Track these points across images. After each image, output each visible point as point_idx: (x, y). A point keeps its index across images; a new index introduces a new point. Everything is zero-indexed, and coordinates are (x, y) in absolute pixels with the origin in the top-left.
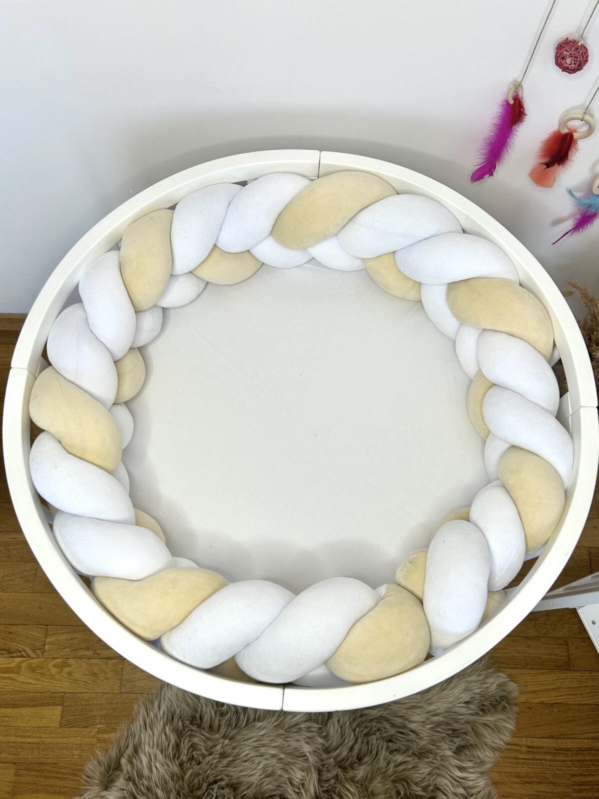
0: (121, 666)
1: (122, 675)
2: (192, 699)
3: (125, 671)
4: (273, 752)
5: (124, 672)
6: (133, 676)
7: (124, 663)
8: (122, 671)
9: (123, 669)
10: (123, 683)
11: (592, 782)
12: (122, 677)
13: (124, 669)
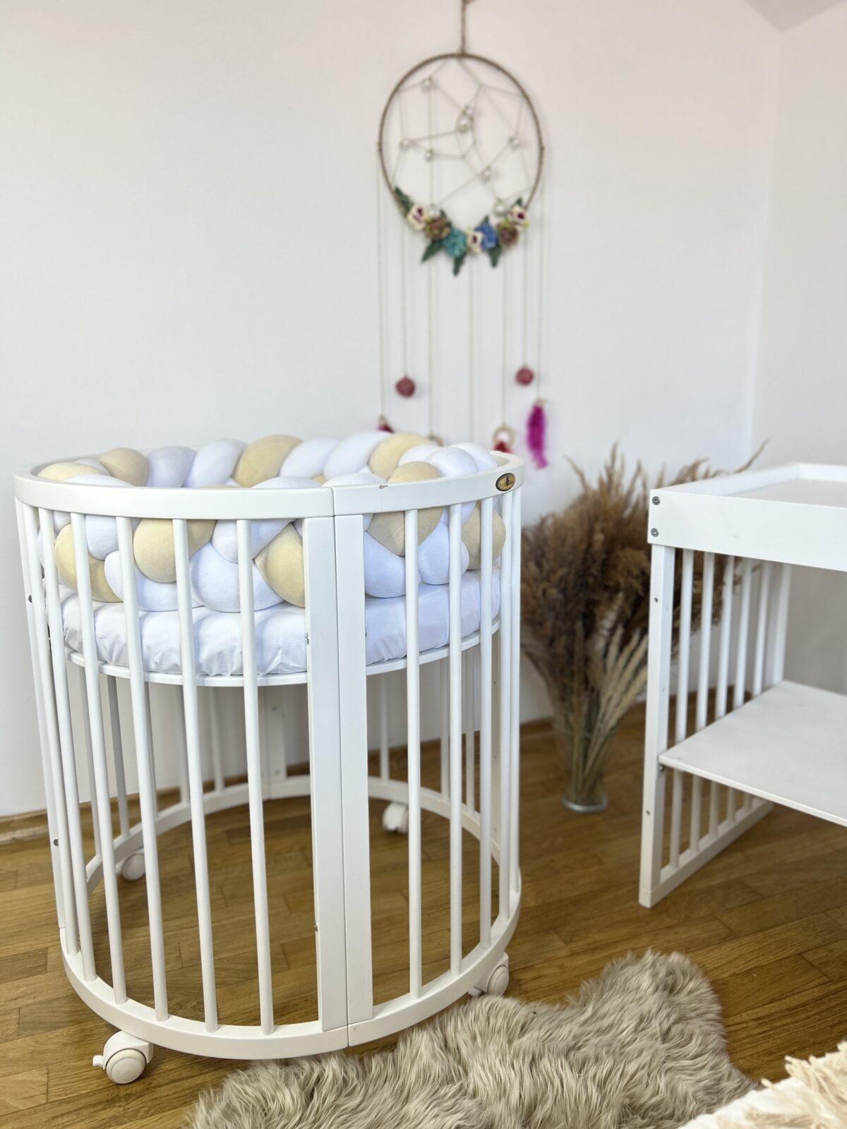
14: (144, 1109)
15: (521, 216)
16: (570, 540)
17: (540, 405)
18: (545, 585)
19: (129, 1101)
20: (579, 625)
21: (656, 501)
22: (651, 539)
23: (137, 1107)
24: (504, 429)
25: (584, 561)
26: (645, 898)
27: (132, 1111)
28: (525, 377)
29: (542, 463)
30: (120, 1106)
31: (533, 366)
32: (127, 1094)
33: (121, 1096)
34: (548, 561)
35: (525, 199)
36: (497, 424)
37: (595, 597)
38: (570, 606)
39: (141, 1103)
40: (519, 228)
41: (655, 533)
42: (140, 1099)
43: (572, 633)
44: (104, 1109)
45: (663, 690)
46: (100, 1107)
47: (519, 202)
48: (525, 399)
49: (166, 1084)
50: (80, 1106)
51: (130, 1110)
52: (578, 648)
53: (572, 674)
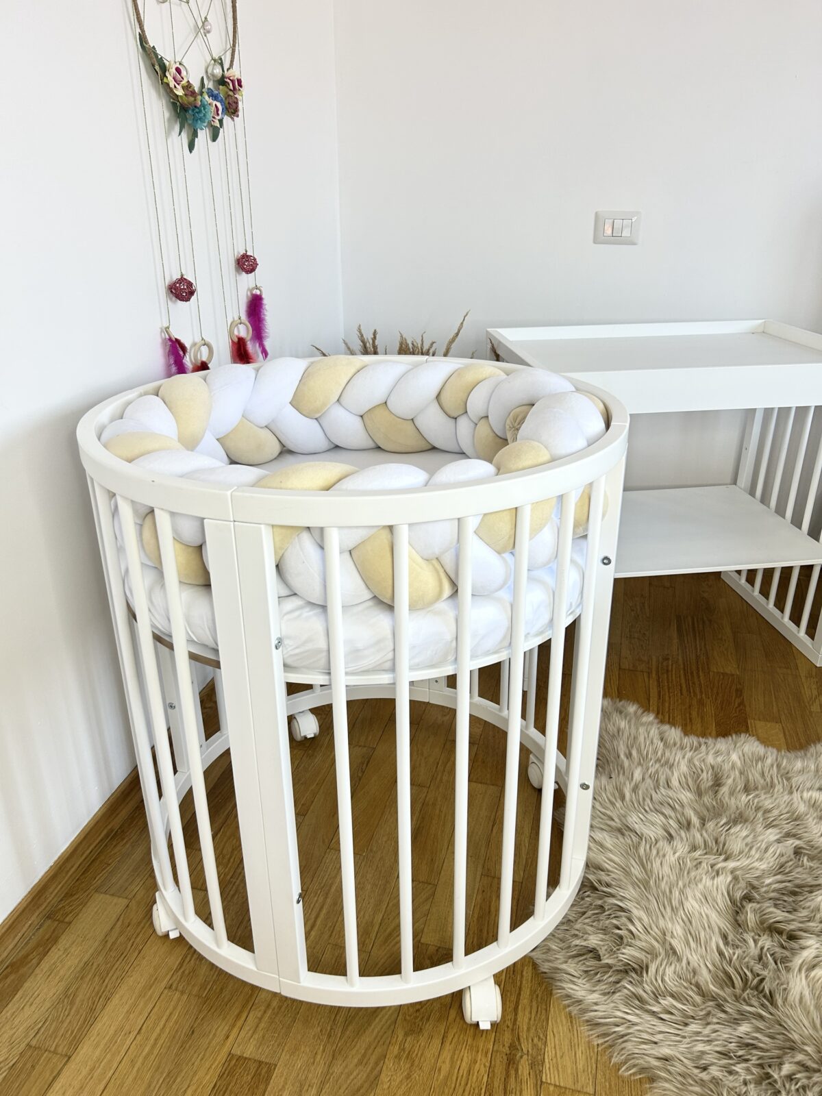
0: (552, 1088)
1: (566, 1088)
2: (610, 976)
3: (559, 1082)
4: (677, 893)
5: (562, 1085)
6: (569, 1071)
7: (547, 1083)
8: (560, 1086)
9: (555, 1086)
10: (579, 1089)
11: (686, 686)
12: (570, 1089)
13: (558, 1084)
14: (536, 1040)
15: (240, 83)
17: (256, 293)
19: (519, 1048)
23: (530, 1045)
24: (241, 322)
27: (533, 1049)
29: (264, 352)
30: (521, 1057)
32: (509, 1047)
33: (508, 1052)
39: (527, 1040)
40: (238, 98)
42: (522, 1040)
44: (517, 1071)
46: (513, 1072)
49: (516, 1015)
50: (502, 1087)
51: (530, 1050)
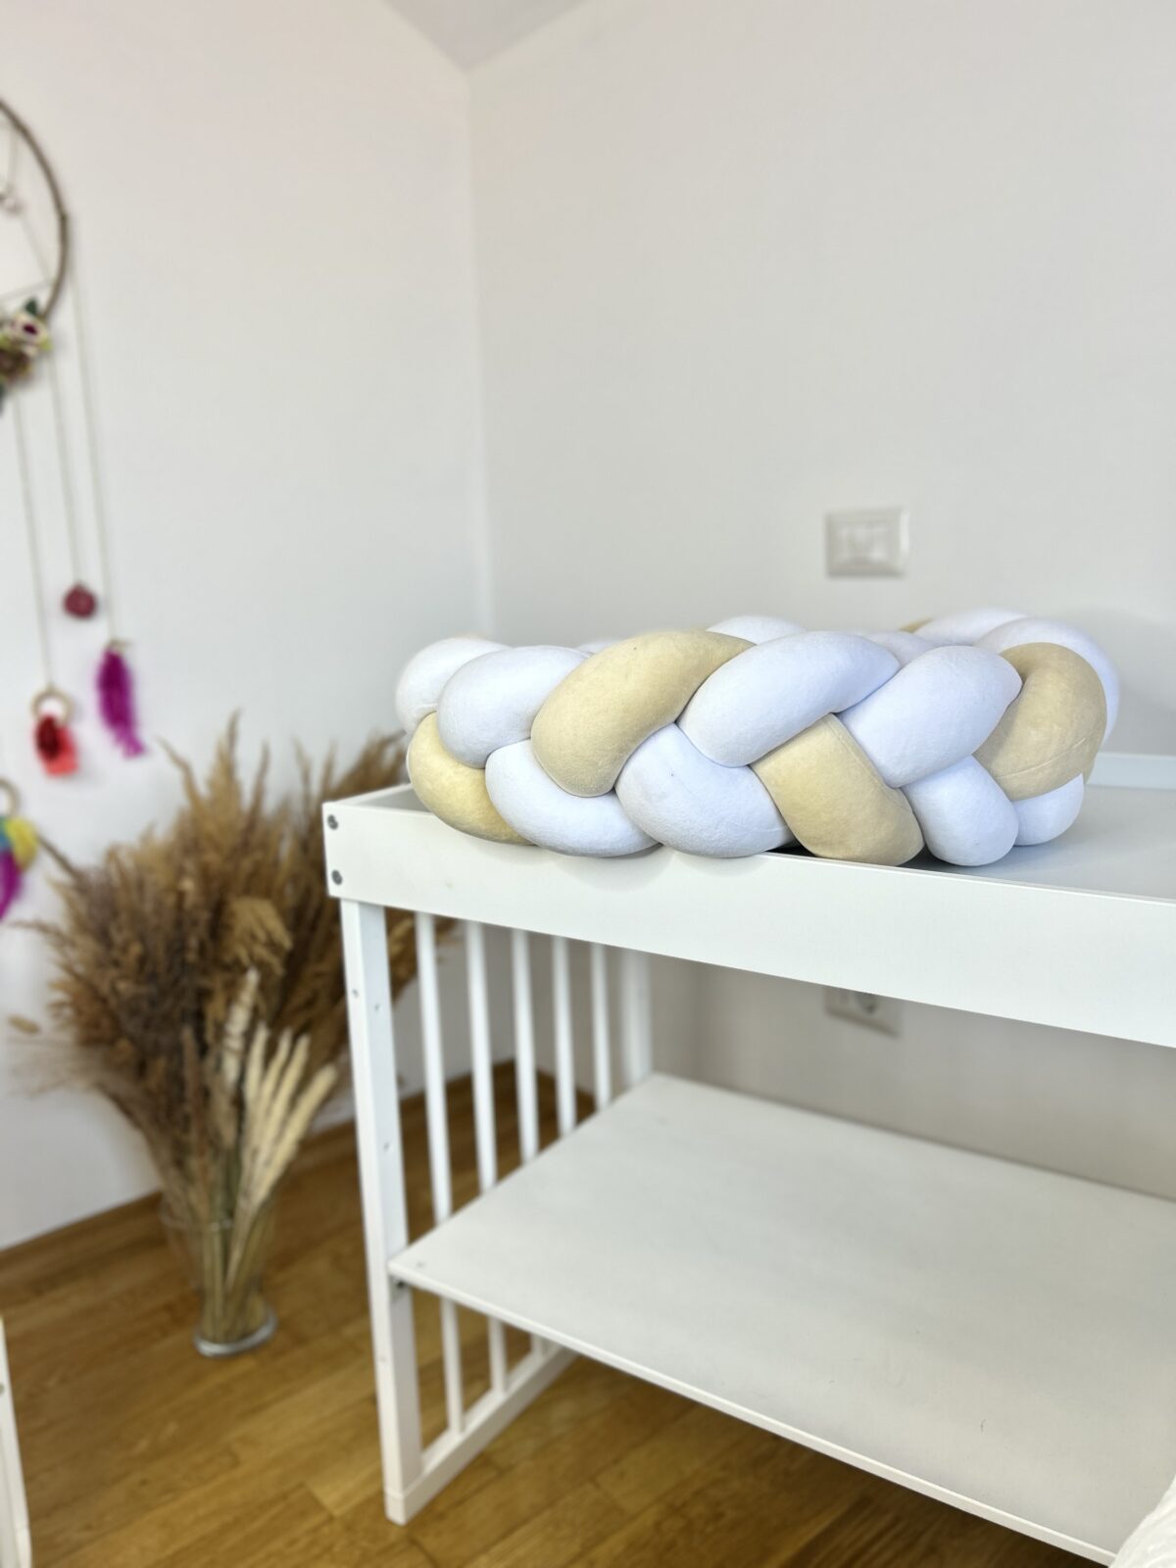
15: (30, 329)
16: (150, 892)
17: (115, 650)
18: (113, 973)
20: (187, 1034)
21: (334, 824)
22: (333, 890)
24: (50, 693)
25: (179, 924)
26: (397, 1510)
28: (80, 604)
29: (133, 747)
31: (95, 585)
34: (119, 929)
35: (43, 300)
36: (39, 686)
37: (204, 982)
38: (168, 1004)
40: (30, 351)
41: (337, 878)
43: (177, 1049)
45: (386, 1146)
47: (31, 307)
48: (88, 642)
52: (188, 1074)
53: (187, 1119)
